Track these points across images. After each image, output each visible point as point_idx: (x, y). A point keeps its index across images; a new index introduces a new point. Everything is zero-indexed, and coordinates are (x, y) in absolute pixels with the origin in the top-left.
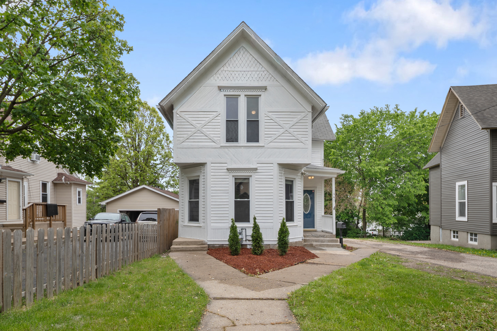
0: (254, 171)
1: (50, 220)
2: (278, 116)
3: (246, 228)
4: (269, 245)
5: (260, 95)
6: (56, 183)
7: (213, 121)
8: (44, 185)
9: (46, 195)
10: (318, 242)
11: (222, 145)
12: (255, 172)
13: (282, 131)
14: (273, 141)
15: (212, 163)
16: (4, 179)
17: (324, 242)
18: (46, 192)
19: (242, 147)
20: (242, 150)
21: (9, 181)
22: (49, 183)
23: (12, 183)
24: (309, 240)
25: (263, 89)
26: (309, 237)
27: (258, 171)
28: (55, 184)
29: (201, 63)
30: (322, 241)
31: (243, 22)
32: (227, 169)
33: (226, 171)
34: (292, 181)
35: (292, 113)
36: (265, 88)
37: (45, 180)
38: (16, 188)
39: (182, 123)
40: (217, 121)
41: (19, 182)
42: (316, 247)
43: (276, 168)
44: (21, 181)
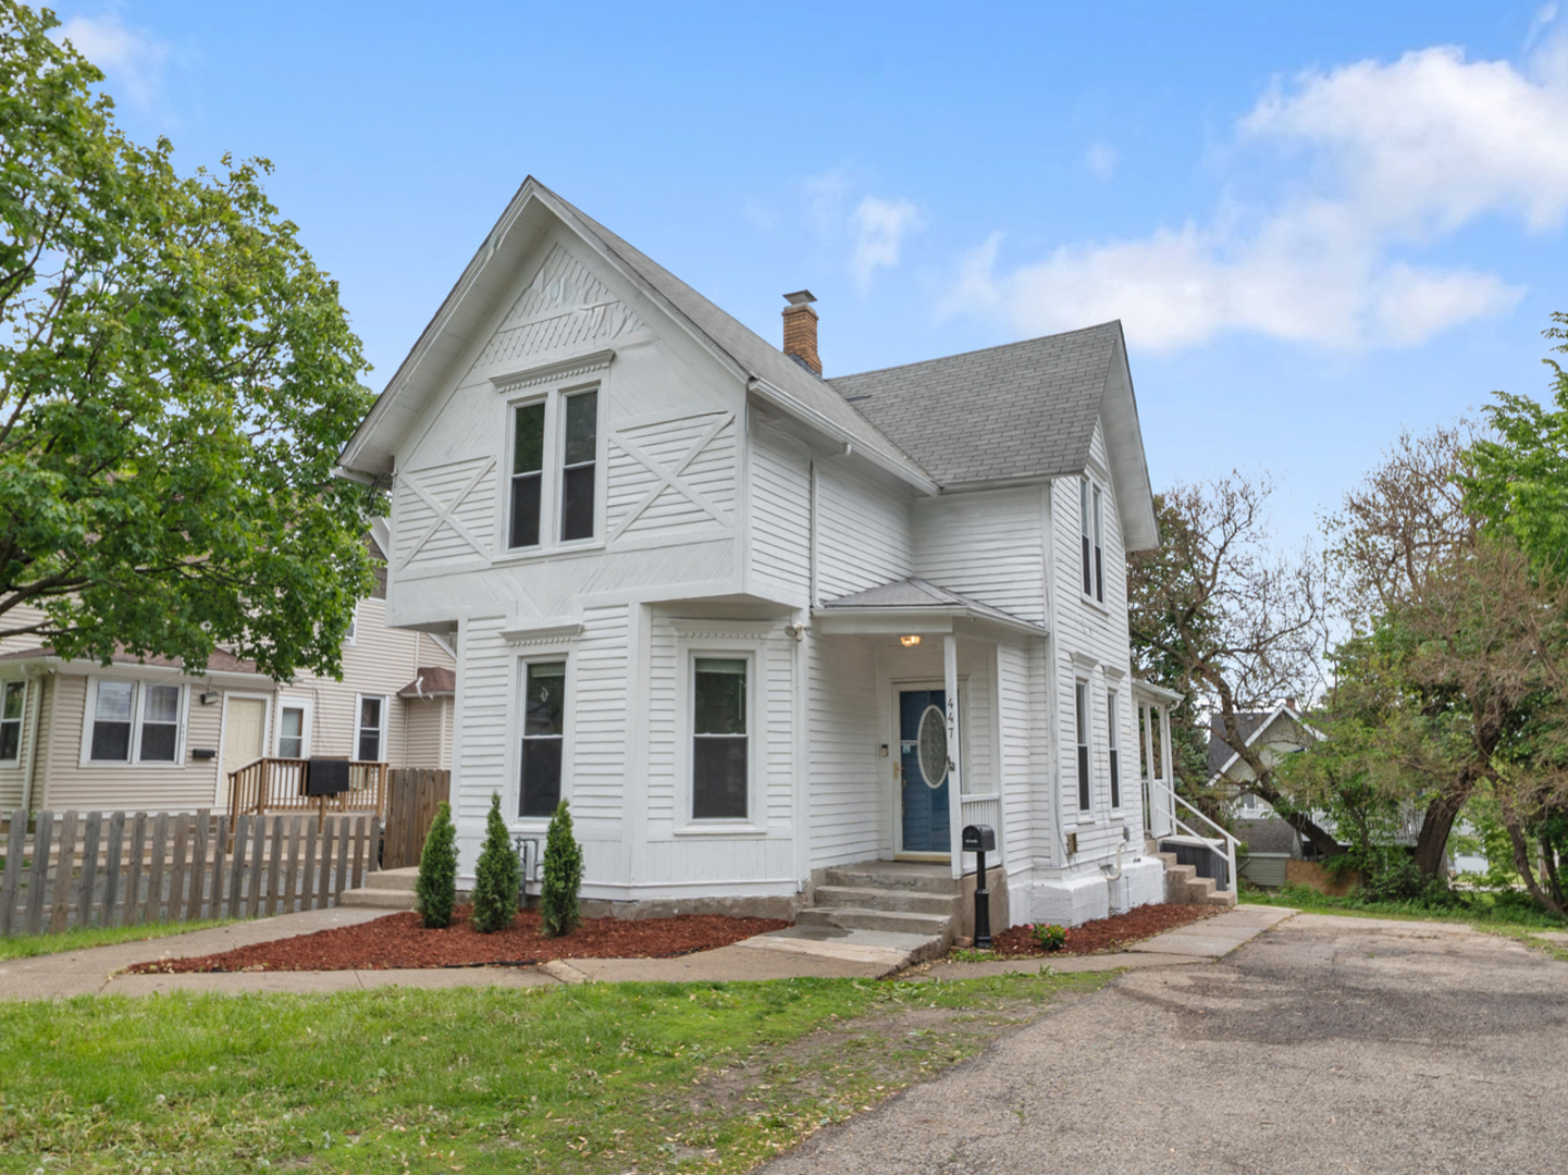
0: (573, 638)
1: (320, 808)
2: (645, 441)
3: (538, 837)
4: (610, 901)
5: (598, 383)
6: (410, 699)
7: (480, 487)
8: (372, 708)
9: (377, 733)
10: (872, 907)
11: (498, 558)
12: (576, 638)
13: (655, 487)
14: (632, 527)
15: (469, 620)
16: (215, 694)
17: (893, 910)
18: (377, 726)
19: (546, 560)
20: (546, 567)
21: (231, 698)
22: (387, 698)
23: (244, 705)
24: (835, 894)
25: (603, 361)
26: (859, 885)
27: (587, 635)
28: (407, 701)
29: (429, 327)
30: (888, 905)
31: (529, 177)
32: (505, 635)
33: (502, 641)
34: (743, 662)
35: (686, 423)
36: (611, 357)
37: (373, 690)
38: (257, 718)
39: (412, 507)
40: (489, 485)
41: (263, 702)
42: (841, 924)
43: (635, 618)
44: (268, 697)
